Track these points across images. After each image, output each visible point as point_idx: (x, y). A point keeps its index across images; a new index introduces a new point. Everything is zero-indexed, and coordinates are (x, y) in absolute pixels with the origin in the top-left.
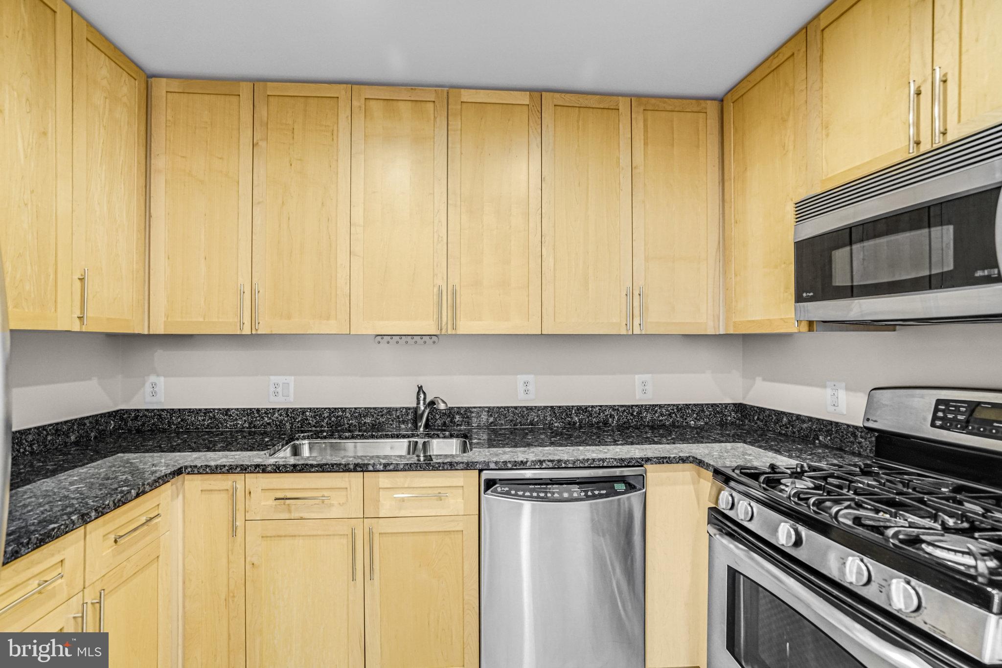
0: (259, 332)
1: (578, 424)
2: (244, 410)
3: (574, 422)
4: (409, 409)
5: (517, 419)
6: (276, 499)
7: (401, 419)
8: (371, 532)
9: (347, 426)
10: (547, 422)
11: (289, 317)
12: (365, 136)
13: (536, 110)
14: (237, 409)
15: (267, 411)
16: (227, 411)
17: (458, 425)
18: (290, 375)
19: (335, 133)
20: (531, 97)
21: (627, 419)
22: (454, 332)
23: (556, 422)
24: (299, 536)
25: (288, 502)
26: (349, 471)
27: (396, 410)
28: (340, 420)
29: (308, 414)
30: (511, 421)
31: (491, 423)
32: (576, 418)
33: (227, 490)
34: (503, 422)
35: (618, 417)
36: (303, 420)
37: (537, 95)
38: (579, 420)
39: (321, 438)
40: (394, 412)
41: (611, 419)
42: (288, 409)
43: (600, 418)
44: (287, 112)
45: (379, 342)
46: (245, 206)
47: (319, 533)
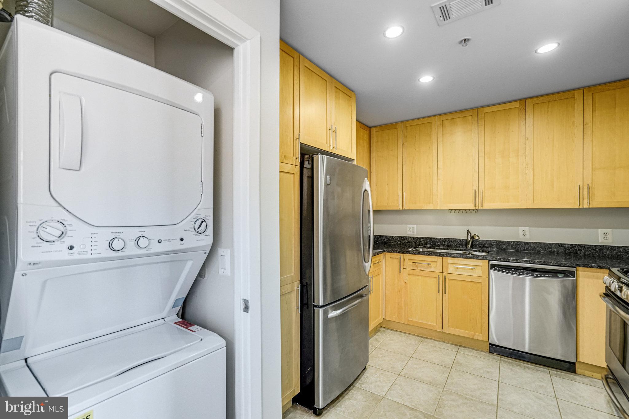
0: (405, 209)
1: (556, 252)
2: (398, 237)
3: (553, 251)
4: (464, 239)
5: (518, 247)
6: (413, 263)
7: (460, 244)
8: (445, 278)
9: (437, 245)
10: (536, 250)
11: (415, 203)
12: (443, 134)
13: (523, 108)
14: (396, 236)
15: (407, 238)
16: (392, 237)
17: (487, 248)
18: (415, 225)
19: (431, 136)
20: (520, 104)
21: (591, 252)
22: (482, 208)
23: (542, 250)
24: (420, 276)
25: (417, 264)
26: (437, 256)
27: (458, 240)
28: (434, 243)
29: (421, 239)
30: (516, 248)
31: (504, 248)
32: (555, 249)
33: (398, 258)
34: (511, 248)
35: (584, 250)
36: (419, 242)
37: (523, 102)
38: (557, 250)
39: (427, 248)
40: (457, 241)
41: (579, 252)
42: (414, 237)
43: (571, 250)
44: (413, 131)
45: (450, 212)
46: (400, 166)
47: (427, 276)
